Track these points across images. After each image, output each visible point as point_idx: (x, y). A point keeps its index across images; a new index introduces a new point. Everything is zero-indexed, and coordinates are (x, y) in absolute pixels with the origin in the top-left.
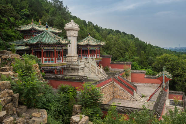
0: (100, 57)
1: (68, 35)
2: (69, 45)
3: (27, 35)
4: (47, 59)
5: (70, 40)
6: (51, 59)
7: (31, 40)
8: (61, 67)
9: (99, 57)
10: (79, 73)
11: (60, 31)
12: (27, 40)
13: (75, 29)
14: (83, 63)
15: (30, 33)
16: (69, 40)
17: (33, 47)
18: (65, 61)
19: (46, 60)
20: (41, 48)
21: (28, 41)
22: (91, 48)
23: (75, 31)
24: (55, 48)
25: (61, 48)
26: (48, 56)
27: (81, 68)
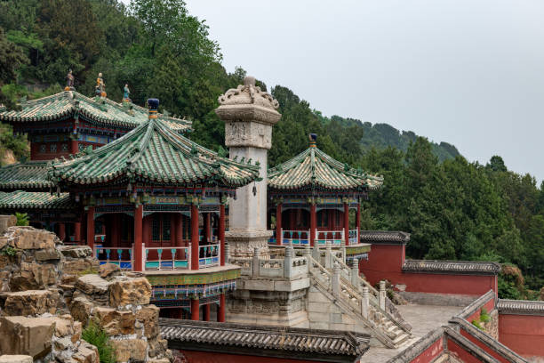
0: (362, 241)
1: (234, 143)
2: (254, 189)
3: (43, 143)
4: (160, 249)
5: (258, 164)
6: (174, 250)
7: (87, 162)
8: (218, 286)
9: (355, 243)
10: (290, 316)
11: (183, 123)
12: (68, 163)
13: (264, 117)
14: (302, 270)
15: (60, 132)
16: (253, 163)
17: (97, 196)
18: (233, 263)
19: (152, 256)
20: (133, 200)
21: (74, 166)
22: (322, 201)
23: (262, 127)
24: (195, 201)
25: (218, 199)
26: (161, 236)
27: (295, 291)
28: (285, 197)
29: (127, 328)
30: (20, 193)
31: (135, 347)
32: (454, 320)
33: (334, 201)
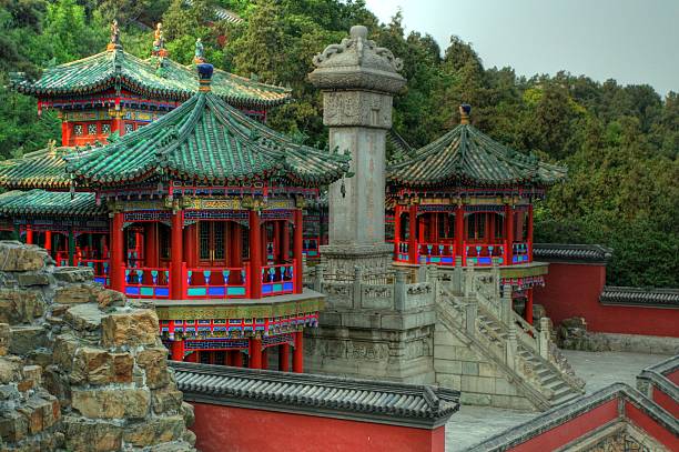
1: (335, 121)
2: (343, 189)
3: (80, 123)
4: (207, 270)
5: (347, 153)
6: (226, 271)
7: (111, 152)
10: (403, 363)
11: (280, 92)
13: (379, 84)
14: (425, 301)
15: (99, 108)
16: (341, 152)
17: (123, 198)
18: (311, 287)
20: (169, 204)
21: (93, 159)
22: (473, 202)
23: (375, 97)
24: (256, 205)
25: (292, 202)
26: (212, 253)
27: (410, 330)
28: (421, 196)
29: (122, 374)
30: (37, 192)
31: (132, 399)
32: (646, 375)
33: (490, 202)
